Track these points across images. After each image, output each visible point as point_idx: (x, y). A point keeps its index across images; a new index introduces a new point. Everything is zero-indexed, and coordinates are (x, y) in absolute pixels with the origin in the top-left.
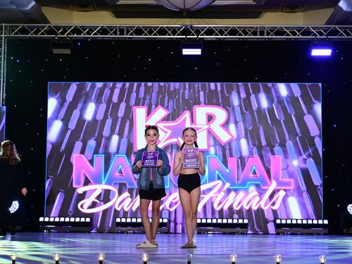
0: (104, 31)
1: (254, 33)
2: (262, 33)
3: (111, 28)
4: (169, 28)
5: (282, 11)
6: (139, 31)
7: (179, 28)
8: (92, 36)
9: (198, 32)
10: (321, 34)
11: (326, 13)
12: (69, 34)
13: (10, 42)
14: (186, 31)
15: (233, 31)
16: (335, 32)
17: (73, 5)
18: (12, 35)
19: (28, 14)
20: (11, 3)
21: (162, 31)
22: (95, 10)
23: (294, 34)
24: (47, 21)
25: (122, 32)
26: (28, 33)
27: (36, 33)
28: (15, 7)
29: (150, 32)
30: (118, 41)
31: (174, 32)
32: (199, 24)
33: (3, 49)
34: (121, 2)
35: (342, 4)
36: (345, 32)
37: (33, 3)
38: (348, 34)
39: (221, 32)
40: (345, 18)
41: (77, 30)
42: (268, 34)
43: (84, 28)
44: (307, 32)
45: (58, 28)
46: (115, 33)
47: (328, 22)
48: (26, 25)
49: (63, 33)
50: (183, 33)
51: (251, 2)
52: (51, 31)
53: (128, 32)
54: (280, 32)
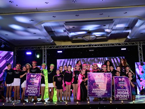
0: (70, 46)
1: (107, 45)
2: (108, 45)
3: (71, 46)
4: (86, 45)
5: (113, 39)
6: (78, 46)
7: (88, 45)
8: (67, 48)
9: (93, 46)
10: (123, 45)
11: (125, 39)
13: (47, 50)
14: (90, 46)
15: (101, 45)
16: (127, 44)
17: (62, 40)
18: (48, 48)
19: (51, 43)
21: (84, 46)
22: (67, 41)
23: (117, 45)
24: (56, 45)
25: (74, 46)
26: (51, 48)
27: (54, 48)
28: (48, 42)
29: (81, 46)
30: (73, 49)
31: (87, 46)
32: (92, 43)
33: (46, 52)
34: (74, 39)
35: (128, 37)
36: (129, 44)
37: (53, 41)
38: (130, 44)
39: (98, 45)
40: (129, 40)
41: (63, 47)
42: (110, 45)
43: (65, 46)
44: (120, 44)
45: (59, 46)
46: (73, 47)
47: (125, 42)
48: (51, 46)
49: (60, 47)
50: (89, 46)
51: (105, 38)
52: (57, 47)
53: (76, 46)
54: (113, 45)
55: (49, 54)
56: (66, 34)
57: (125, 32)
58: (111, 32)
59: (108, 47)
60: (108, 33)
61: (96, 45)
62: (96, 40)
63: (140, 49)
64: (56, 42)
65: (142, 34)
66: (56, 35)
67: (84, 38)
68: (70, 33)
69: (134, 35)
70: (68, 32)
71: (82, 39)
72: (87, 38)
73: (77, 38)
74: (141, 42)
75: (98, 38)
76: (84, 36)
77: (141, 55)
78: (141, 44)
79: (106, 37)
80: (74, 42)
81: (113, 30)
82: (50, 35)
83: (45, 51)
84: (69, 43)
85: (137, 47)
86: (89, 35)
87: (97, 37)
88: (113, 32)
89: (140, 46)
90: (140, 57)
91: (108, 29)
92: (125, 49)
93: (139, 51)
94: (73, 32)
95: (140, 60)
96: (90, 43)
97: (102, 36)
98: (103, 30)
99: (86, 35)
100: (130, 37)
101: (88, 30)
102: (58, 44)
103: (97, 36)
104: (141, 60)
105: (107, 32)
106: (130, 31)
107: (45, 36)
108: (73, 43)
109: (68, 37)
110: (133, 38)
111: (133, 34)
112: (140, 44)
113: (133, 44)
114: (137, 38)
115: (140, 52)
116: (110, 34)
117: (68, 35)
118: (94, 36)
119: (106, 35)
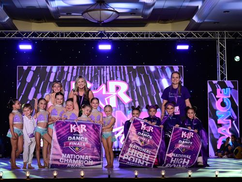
0: (51, 35)
1: (143, 36)
2: (147, 36)
3: (56, 33)
4: (91, 33)
5: (158, 22)
6: (72, 35)
7: (97, 33)
8: (44, 38)
9: (108, 35)
10: (182, 36)
11: (186, 24)
12: (30, 36)
14: (101, 35)
15: (130, 35)
16: (190, 35)
17: (32, 19)
19: (5, 24)
21: (87, 35)
22: (45, 22)
23: (166, 36)
24: (16, 29)
25: (62, 35)
26: (5, 36)
27: (10, 36)
29: (80, 35)
30: (59, 41)
32: (109, 30)
34: (61, 17)
35: (195, 18)
36: (196, 35)
37: (8, 18)
38: (198, 36)
39: (123, 35)
40: (196, 27)
41: (35, 34)
42: (151, 36)
43: (39, 33)
44: (174, 35)
45: (23, 33)
46: (58, 36)
47: (186, 29)
48: (3, 31)
49: (26, 36)
50: (99, 36)
51: (140, 17)
52: (19, 35)
53: (66, 35)
54: (158, 35)
56: (42, 3)
57: (188, 7)
58: (154, 4)
59: (144, 41)
60: (146, 6)
61: (116, 35)
62: (117, 21)
63: (222, 49)
64: (16, 23)
65: (228, 12)
66: (17, 4)
67: (87, 16)
69: (208, 15)
71: (81, 17)
72: (95, 15)
73: (70, 14)
74: (225, 32)
75: (121, 17)
76: (87, 11)
77: (222, 62)
78: (225, 38)
79: (143, 15)
80: (62, 23)
82: (1, 3)
84: (50, 27)
85: (214, 42)
86: (101, 9)
87: (119, 14)
88: (160, 4)
89: (222, 41)
90: (221, 69)
92: (186, 47)
93: (219, 53)
95: (219, 76)
96: (102, 29)
97: (133, 12)
99: (92, 8)
100: (199, 19)
102: (22, 26)
103: (119, 11)
104: (223, 77)
105: (144, 4)
106: (199, 4)
108: (59, 26)
109: (46, 10)
110: (205, 21)
111: (206, 11)
112: (223, 36)
113: (206, 35)
114: (215, 23)
115: (221, 55)
116: (151, 10)
117: (47, 6)
118: (111, 12)
119: (141, 11)
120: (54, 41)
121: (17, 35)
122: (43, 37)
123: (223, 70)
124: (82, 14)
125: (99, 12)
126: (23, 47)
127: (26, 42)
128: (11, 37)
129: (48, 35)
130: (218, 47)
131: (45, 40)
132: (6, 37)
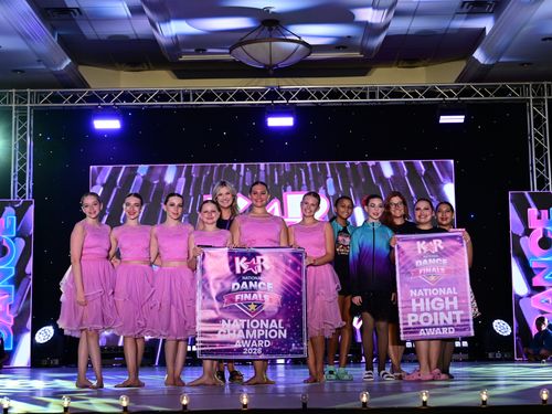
0: (162, 96)
1: (363, 96)
2: (373, 95)
3: (172, 93)
4: (250, 91)
5: (397, 65)
6: (209, 96)
7: (263, 91)
8: (146, 103)
9: (288, 95)
10: (451, 95)
11: (457, 67)
12: (116, 101)
13: (38, 113)
14: (272, 95)
15: (335, 94)
16: (469, 92)
17: (120, 63)
18: (40, 104)
19: (61, 75)
20: (39, 61)
21: (240, 95)
22: (149, 69)
23: (416, 96)
24: (85, 85)
25: (187, 98)
26: (61, 101)
27: (72, 101)
28: (43, 67)
29: (225, 97)
30: (180, 110)
31: (256, 96)
32: (288, 84)
33: (29, 123)
34: (184, 58)
35: (478, 55)
36: (482, 91)
37: (69, 61)
38: (486, 95)
39: (319, 95)
40: (482, 74)
41: (127, 96)
42: (381, 96)
43: (136, 93)
44: (432, 93)
45: (102, 94)
46: (178, 99)
47: (459, 80)
48: (58, 91)
49: (108, 100)
50: (268, 97)
51: (357, 54)
52: (92, 98)
53: (195, 97)
54: (396, 93)
55: (44, 137)
56: (141, 27)
57: (462, 30)
58: (387, 26)
59: (367, 107)
60: (370, 30)
61: (303, 94)
62: (306, 65)
63: (538, 121)
66: (89, 32)
67: (241, 54)
68: (167, 20)
69: (507, 47)
70: (154, 17)
71: (228, 57)
72: (258, 52)
73: (203, 51)
74: (545, 83)
75: (314, 56)
76: (241, 43)
77: (540, 151)
78: (546, 97)
79: (363, 49)
80: (185, 71)
81: (399, 14)
82: (53, 29)
83: (23, 119)
84: (160, 81)
85: (521, 107)
86: (271, 39)
87: (311, 48)
88: (400, 26)
89: (538, 103)
90: (538, 165)
91: (375, 7)
92: (460, 119)
93: (532, 130)
94: (179, 17)
95: (534, 182)
96: (273, 82)
97: (341, 44)
98: (343, 15)
99: (253, 36)
100: (487, 55)
101: (265, 11)
102: (100, 79)
103: (311, 42)
104: (542, 182)
105: (366, 25)
106: (486, 24)
107: (24, 36)
108: (180, 77)
109: (152, 42)
110: (501, 60)
111: (502, 40)
112: (540, 93)
113: (504, 92)
114: (523, 64)
115: (536, 135)
116: (382, 38)
117: (154, 36)
118: (294, 45)
119: (360, 41)
120: (169, 110)
121: (88, 99)
122: (144, 101)
123: (542, 168)
124: (231, 50)
125: (267, 44)
126: (101, 124)
127: (107, 113)
128: (76, 104)
129: (155, 97)
130: (531, 118)
131: (150, 109)
132: (63, 104)
